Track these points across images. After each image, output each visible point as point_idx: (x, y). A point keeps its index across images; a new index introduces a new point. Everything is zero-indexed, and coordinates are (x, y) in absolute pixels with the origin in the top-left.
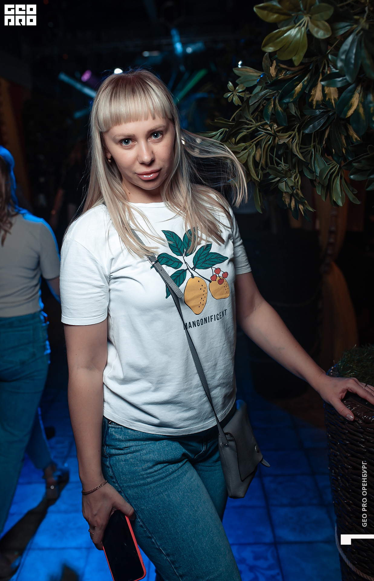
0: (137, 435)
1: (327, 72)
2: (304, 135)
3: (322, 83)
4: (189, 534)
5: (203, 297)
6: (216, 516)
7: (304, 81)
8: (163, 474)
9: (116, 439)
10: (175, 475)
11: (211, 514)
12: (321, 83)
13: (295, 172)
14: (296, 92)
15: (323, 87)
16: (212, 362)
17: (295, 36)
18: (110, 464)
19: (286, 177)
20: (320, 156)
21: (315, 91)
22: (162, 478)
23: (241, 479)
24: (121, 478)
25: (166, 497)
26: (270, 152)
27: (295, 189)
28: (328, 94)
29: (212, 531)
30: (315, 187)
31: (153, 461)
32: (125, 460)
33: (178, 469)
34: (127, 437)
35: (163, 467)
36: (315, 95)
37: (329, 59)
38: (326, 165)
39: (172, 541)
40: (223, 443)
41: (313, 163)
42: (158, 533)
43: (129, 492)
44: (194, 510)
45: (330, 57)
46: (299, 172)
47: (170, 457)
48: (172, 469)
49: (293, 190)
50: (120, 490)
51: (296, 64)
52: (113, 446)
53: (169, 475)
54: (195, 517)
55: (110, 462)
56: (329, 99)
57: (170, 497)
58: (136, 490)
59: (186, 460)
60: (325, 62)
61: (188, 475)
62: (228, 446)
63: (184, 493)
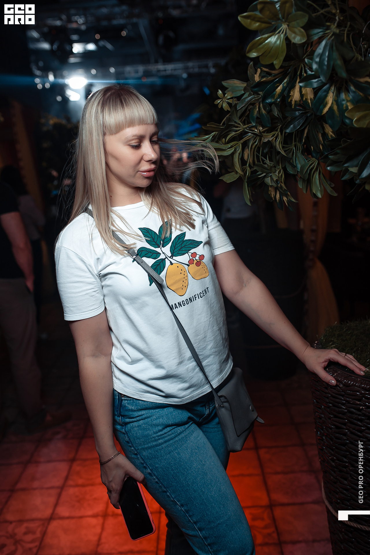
0: (147, 404)
1: (304, 74)
2: (286, 135)
3: (301, 84)
4: (199, 485)
5: (184, 280)
6: (222, 468)
7: (284, 83)
8: (172, 435)
9: (129, 410)
10: (183, 435)
11: (217, 467)
12: (299, 85)
13: (280, 167)
14: (277, 93)
15: (301, 87)
16: (202, 336)
17: (276, 42)
18: (125, 431)
19: (271, 173)
20: (301, 154)
21: (294, 92)
22: (172, 439)
23: (237, 435)
24: (136, 442)
25: (176, 455)
26: (256, 152)
27: (279, 183)
28: (305, 94)
29: (219, 481)
30: (297, 182)
31: (162, 424)
32: (138, 426)
33: (185, 430)
34: (138, 407)
35: (172, 429)
36: (293, 96)
37: (306, 63)
38: (306, 161)
39: (185, 493)
40: (218, 405)
41: (294, 160)
42: (172, 486)
43: (144, 453)
44: (202, 464)
45: (306, 60)
46: (282, 168)
47: (177, 421)
48: (180, 430)
49: (278, 184)
50: (136, 452)
51: (277, 67)
52: (127, 416)
53: (178, 436)
54: (203, 470)
55: (125, 429)
56: (306, 99)
57: (180, 454)
58: (150, 451)
59: (191, 422)
60: (302, 66)
61: (195, 434)
62: (223, 407)
63: (192, 450)
